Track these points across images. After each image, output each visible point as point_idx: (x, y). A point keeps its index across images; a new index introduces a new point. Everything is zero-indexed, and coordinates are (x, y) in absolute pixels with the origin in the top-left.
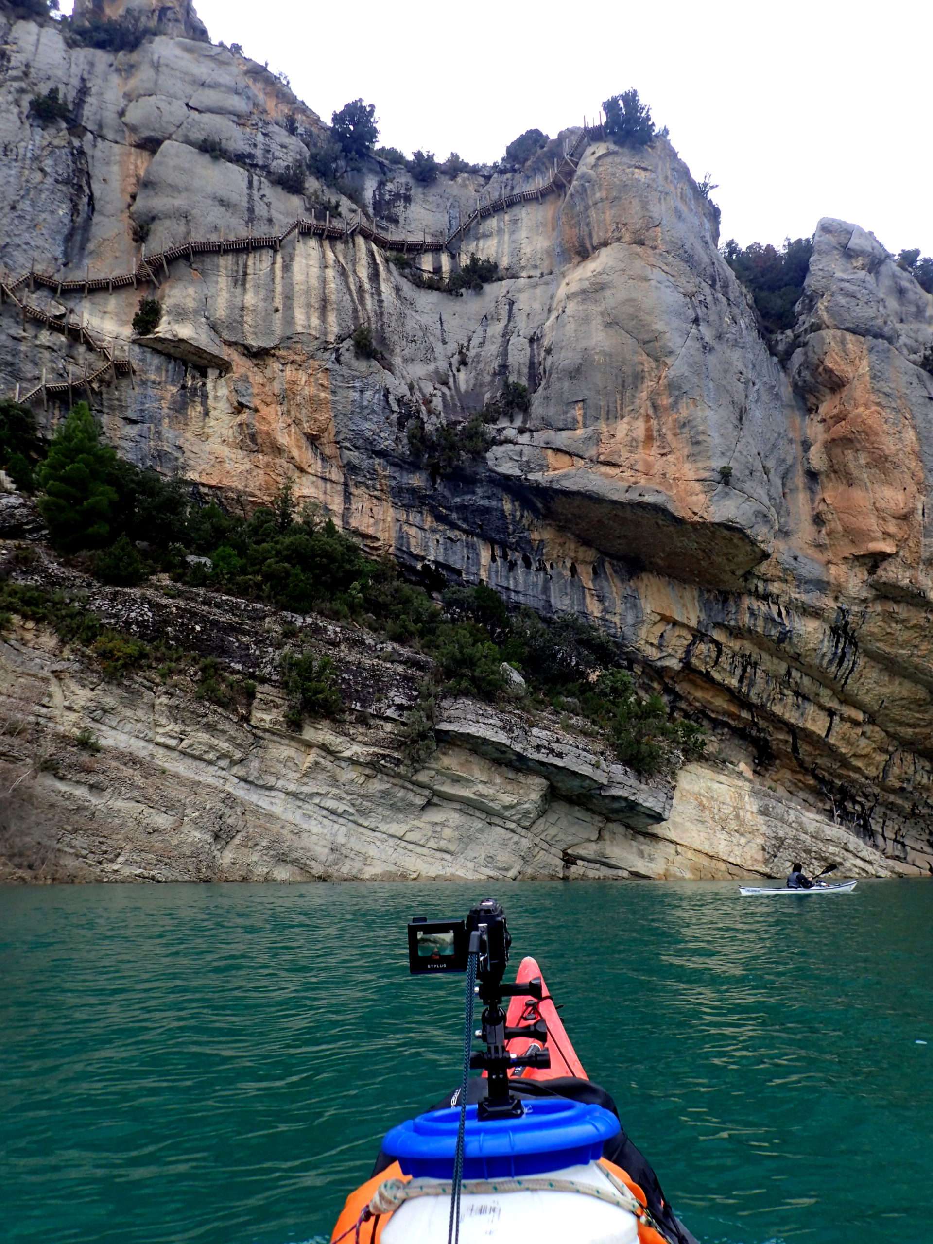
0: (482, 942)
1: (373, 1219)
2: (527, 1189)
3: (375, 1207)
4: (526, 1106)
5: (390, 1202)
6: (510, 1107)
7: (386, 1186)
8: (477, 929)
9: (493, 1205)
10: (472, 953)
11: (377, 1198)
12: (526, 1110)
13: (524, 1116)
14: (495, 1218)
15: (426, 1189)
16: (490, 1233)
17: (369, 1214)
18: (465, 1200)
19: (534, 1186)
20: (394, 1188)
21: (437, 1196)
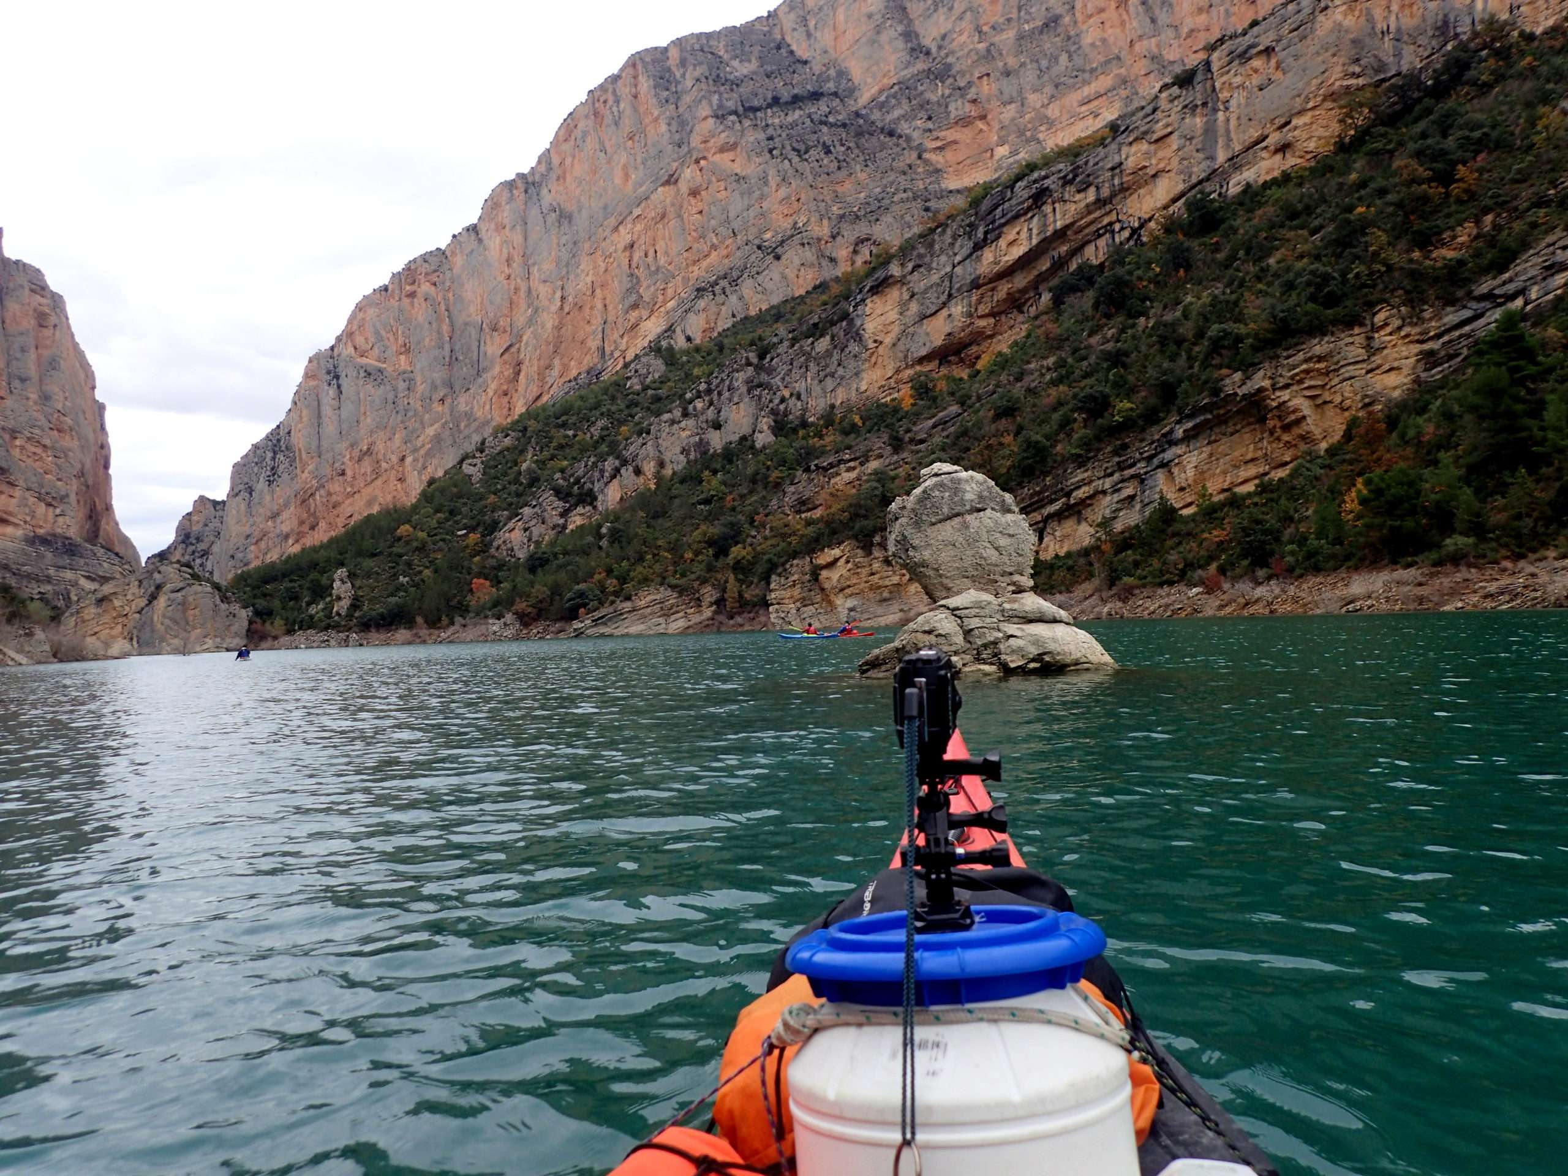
0: (921, 704)
1: (776, 1052)
2: (981, 1019)
3: (779, 1038)
4: (978, 913)
5: (796, 1032)
6: (957, 915)
7: (791, 1013)
8: (913, 685)
9: (937, 1039)
10: (910, 718)
11: (779, 1026)
12: (977, 919)
13: (975, 927)
14: (940, 1056)
15: (844, 1018)
16: (934, 1073)
17: (772, 1047)
18: (921, 1033)
19: (991, 1017)
20: (802, 1014)
21: (860, 1025)
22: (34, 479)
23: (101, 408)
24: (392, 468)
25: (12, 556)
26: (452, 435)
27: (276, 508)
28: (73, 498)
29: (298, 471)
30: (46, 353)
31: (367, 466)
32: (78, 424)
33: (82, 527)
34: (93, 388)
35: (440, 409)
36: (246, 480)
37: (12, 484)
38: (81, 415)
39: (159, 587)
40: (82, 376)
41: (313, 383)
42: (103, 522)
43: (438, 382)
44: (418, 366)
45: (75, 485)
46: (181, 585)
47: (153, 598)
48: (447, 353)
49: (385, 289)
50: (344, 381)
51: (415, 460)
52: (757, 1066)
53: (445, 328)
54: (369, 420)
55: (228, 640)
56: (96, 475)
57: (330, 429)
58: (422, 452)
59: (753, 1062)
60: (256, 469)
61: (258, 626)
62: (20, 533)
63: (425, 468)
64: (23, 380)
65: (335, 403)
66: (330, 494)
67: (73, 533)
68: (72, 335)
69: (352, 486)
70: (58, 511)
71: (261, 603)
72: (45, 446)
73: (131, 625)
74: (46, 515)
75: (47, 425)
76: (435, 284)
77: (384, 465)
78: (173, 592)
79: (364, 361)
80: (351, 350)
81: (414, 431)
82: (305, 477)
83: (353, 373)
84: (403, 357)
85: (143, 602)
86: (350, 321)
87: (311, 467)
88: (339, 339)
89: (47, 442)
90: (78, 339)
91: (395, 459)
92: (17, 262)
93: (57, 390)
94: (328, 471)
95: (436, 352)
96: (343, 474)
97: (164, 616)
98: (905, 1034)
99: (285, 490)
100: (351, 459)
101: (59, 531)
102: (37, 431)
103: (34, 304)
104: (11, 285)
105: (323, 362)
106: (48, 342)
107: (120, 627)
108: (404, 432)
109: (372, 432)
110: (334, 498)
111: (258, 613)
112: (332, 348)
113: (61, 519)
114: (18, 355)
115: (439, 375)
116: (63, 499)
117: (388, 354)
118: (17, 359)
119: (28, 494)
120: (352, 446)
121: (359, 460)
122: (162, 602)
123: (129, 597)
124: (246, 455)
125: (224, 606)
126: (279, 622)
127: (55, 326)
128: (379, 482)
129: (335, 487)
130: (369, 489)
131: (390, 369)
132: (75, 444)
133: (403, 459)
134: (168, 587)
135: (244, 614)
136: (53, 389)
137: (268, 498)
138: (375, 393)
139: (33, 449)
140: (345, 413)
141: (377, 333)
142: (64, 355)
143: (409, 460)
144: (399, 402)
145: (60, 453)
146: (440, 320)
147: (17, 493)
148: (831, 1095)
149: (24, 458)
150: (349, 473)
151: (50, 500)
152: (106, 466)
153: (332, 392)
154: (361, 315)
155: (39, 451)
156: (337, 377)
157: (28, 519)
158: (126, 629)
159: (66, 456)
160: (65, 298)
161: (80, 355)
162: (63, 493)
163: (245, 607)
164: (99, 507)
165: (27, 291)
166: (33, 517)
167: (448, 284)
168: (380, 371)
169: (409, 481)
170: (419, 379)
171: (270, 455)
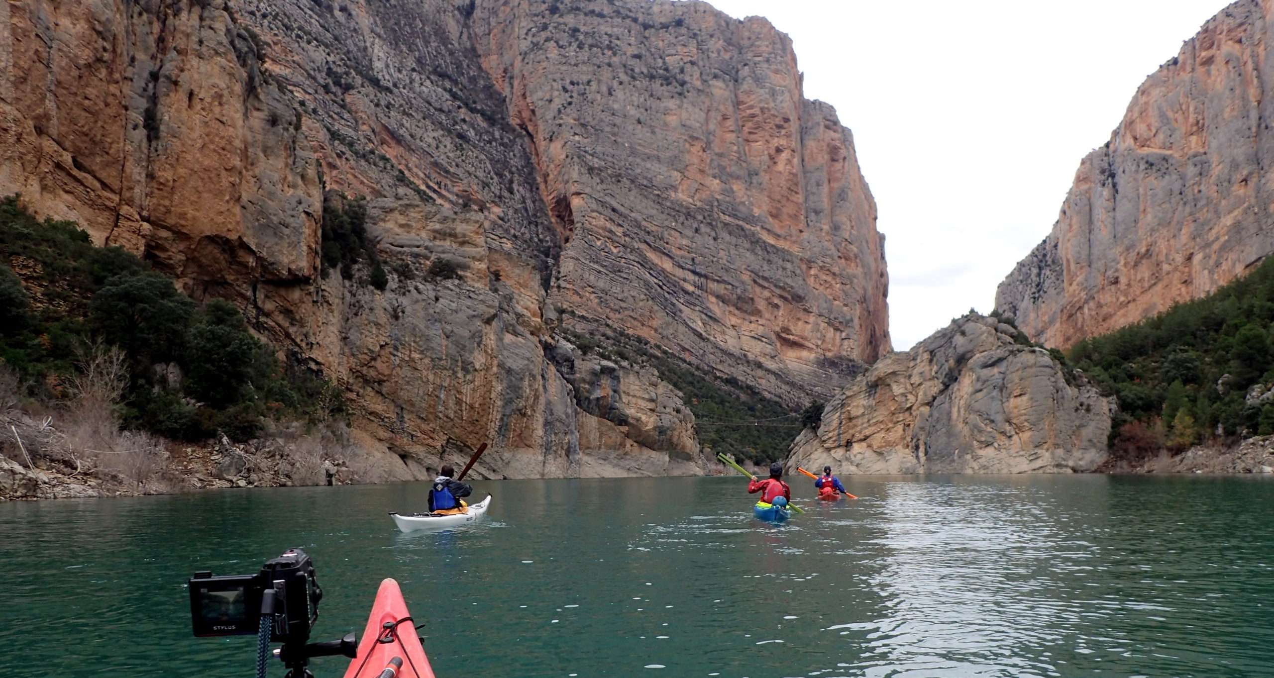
22: (825, 305)
23: (882, 238)
24: (1176, 269)
25: (806, 377)
26: (1258, 221)
27: (1040, 325)
28: (856, 321)
29: (1065, 284)
30: (835, 185)
31: (1145, 271)
32: (862, 252)
33: (863, 350)
34: (876, 218)
35: (1241, 192)
36: (1010, 299)
37: (807, 311)
38: (864, 243)
39: (962, 360)
40: (867, 207)
41: (1084, 187)
42: (881, 348)
43: (1241, 158)
44: (1214, 144)
45: (858, 310)
46: (1000, 353)
47: (951, 378)
48: (1253, 122)
49: (1175, 61)
50: (1121, 180)
51: (1207, 257)
53: (1253, 92)
54: (1149, 217)
55: (1077, 454)
56: (876, 303)
57: (1103, 234)
58: (1216, 246)
60: (1020, 288)
61: (1130, 428)
62: (812, 356)
63: (1218, 265)
64: (817, 212)
65: (1110, 204)
66: (1100, 306)
67: (855, 355)
68: (859, 168)
69: (1126, 295)
70: (844, 335)
71: (1131, 390)
72: (834, 274)
73: (916, 424)
74: (834, 339)
75: (836, 254)
76: (1240, 41)
77: (1166, 267)
78: (985, 366)
79: (1146, 151)
80: (1130, 141)
81: (1207, 222)
82: (1073, 290)
83: (1130, 167)
84: (1194, 139)
85: (935, 387)
86: (1130, 109)
87: (1080, 279)
88: (1115, 133)
89: (836, 269)
90: (863, 172)
91: (1179, 258)
92: (814, 102)
93: (845, 219)
94: (1099, 280)
95: (1239, 123)
96: (1116, 282)
97: (969, 408)
99: (1051, 305)
100: (1126, 264)
101: (844, 353)
102: (828, 260)
103: (827, 139)
104: (810, 124)
105: (1096, 162)
106: (839, 175)
107: (900, 427)
108: (1193, 226)
109: (1152, 230)
110: (1105, 310)
111: (1125, 406)
112: (1107, 145)
113: (846, 342)
114: (814, 190)
115: (1241, 151)
116: (848, 323)
117: (1177, 135)
118: (813, 194)
119: (820, 320)
120: (1128, 249)
121: (1136, 265)
122: (966, 384)
123: (916, 379)
124: (1012, 274)
125: (1070, 391)
126: (1183, 420)
127: (845, 158)
128: (1159, 287)
129: (1106, 298)
130: (1146, 298)
131: (1176, 155)
132: (859, 271)
133: (1189, 258)
134: (978, 358)
135: (1105, 406)
136: (842, 219)
137: (1032, 315)
138: (1157, 184)
139: (824, 277)
140: (1119, 215)
141: (1163, 116)
142: (852, 186)
143: (1198, 258)
144: (1189, 193)
145: (846, 280)
146: (1245, 83)
147: (812, 319)
149: (817, 286)
150: (1123, 280)
151: (838, 324)
152: (885, 295)
153: (1106, 192)
154: (1144, 99)
155: (829, 279)
156: (1113, 175)
157: (819, 343)
158: (909, 432)
159: (851, 283)
160: (853, 132)
161: (865, 187)
162: (848, 318)
163: (1105, 394)
164: (878, 334)
165: (822, 128)
166: (824, 341)
167: (1257, 37)
168: (1165, 159)
169: (1196, 282)
170: (1214, 159)
171: (1035, 271)
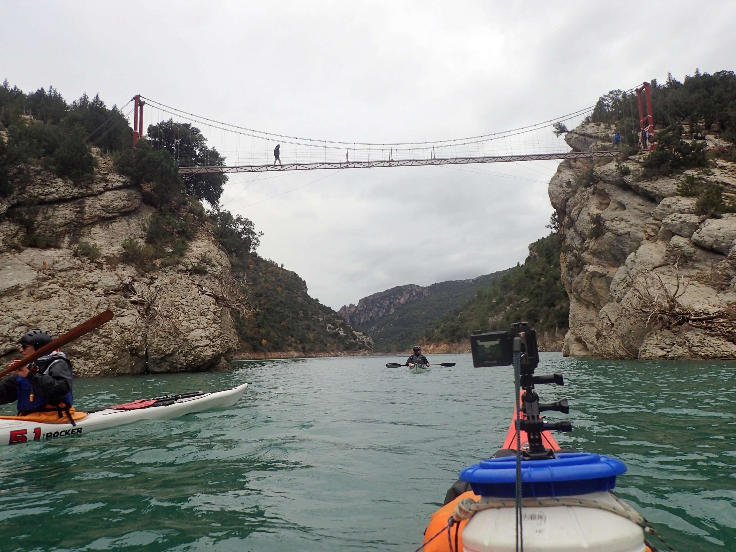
0: (522, 345)
1: (455, 524)
2: (564, 505)
3: (457, 516)
5: (466, 513)
6: (546, 454)
7: (462, 503)
8: (519, 336)
9: (540, 514)
10: (516, 352)
11: (458, 511)
14: (543, 523)
15: (491, 504)
16: (540, 532)
17: (453, 521)
18: (524, 511)
19: (568, 503)
20: (469, 503)
21: (499, 508)
52: (446, 531)
59: (444, 529)
98: (517, 511)
148: (486, 543)
